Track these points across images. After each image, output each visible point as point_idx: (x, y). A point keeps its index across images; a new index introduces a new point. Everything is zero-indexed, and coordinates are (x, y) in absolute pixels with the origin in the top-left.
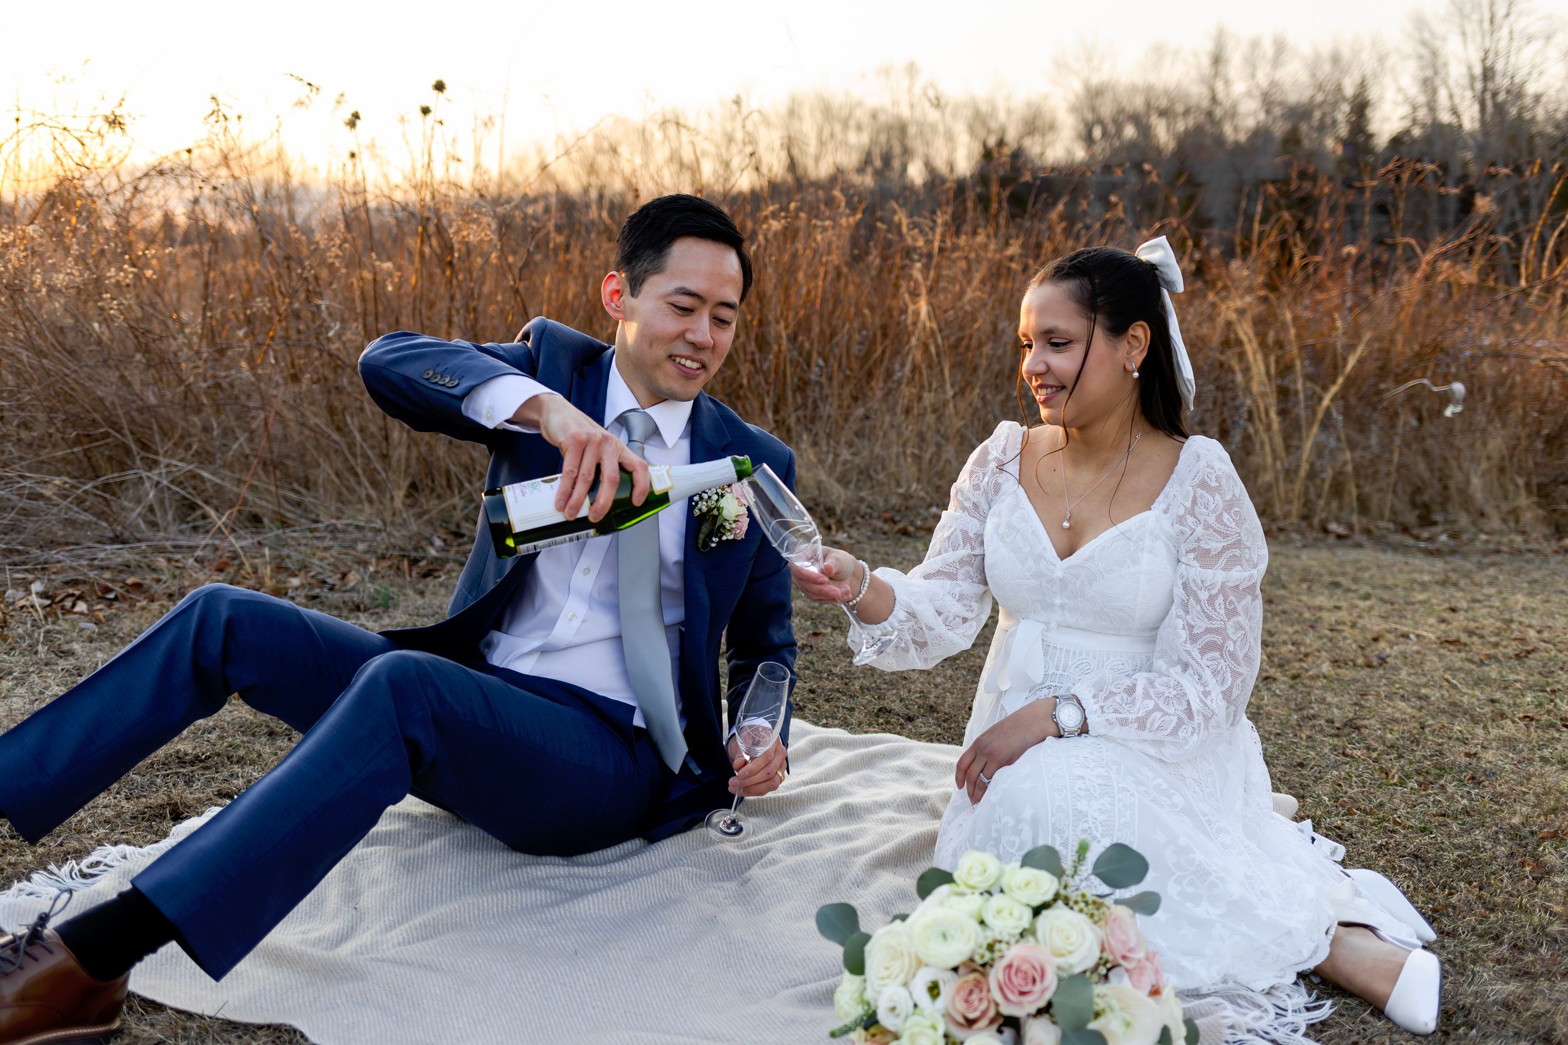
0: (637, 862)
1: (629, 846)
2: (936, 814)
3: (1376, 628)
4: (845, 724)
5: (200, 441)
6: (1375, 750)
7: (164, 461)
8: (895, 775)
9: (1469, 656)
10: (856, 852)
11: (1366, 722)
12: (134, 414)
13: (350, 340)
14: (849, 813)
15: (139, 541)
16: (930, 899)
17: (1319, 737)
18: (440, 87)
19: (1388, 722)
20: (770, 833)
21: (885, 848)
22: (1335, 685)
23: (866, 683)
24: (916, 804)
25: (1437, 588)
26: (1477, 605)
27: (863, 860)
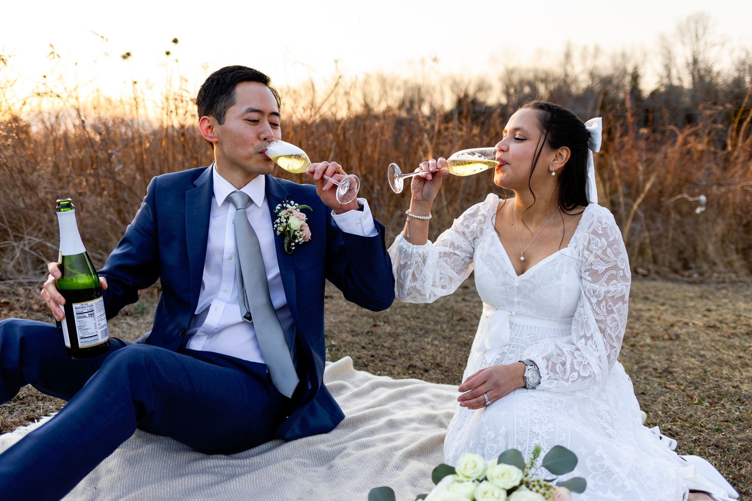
0: (267, 456)
1: (263, 447)
2: (442, 425)
3: (671, 320)
4: (390, 374)
5: (47, 227)
6: (682, 385)
7: (27, 237)
8: (418, 402)
9: (722, 333)
10: (396, 449)
11: (675, 370)
12: (11, 212)
13: (128, 174)
14: (392, 425)
15: (10, 279)
16: (440, 484)
17: (650, 378)
18: (175, 41)
19: (687, 369)
20: (346, 437)
21: (413, 446)
22: (655, 350)
23: (402, 351)
24: (430, 419)
25: (699, 300)
26: (720, 308)
27: (400, 453)
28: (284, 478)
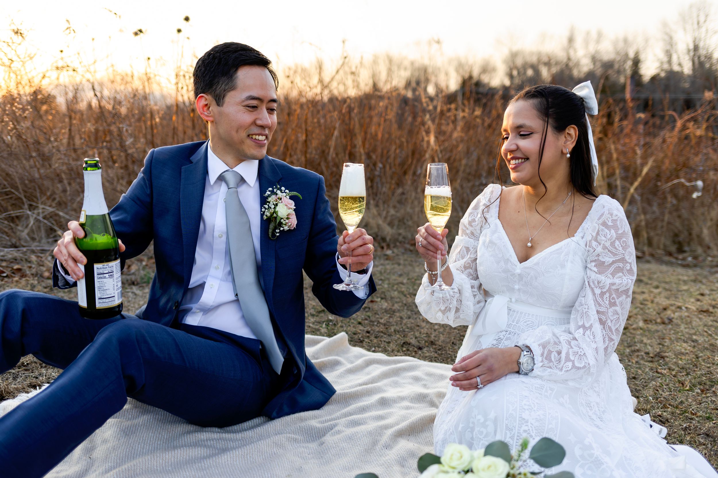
0: (259, 430)
2: (433, 405)
3: (664, 303)
4: (385, 351)
5: (60, 197)
6: (673, 370)
7: (41, 206)
8: (411, 381)
9: (715, 318)
10: (387, 427)
11: (667, 354)
12: (27, 182)
14: (384, 403)
15: (24, 247)
16: (426, 473)
17: (642, 362)
18: (187, 19)
19: (679, 354)
20: (338, 414)
21: (403, 425)
22: (647, 333)
23: (397, 328)
24: (421, 398)
25: (692, 284)
26: (714, 293)
27: (390, 432)
28: (275, 454)
